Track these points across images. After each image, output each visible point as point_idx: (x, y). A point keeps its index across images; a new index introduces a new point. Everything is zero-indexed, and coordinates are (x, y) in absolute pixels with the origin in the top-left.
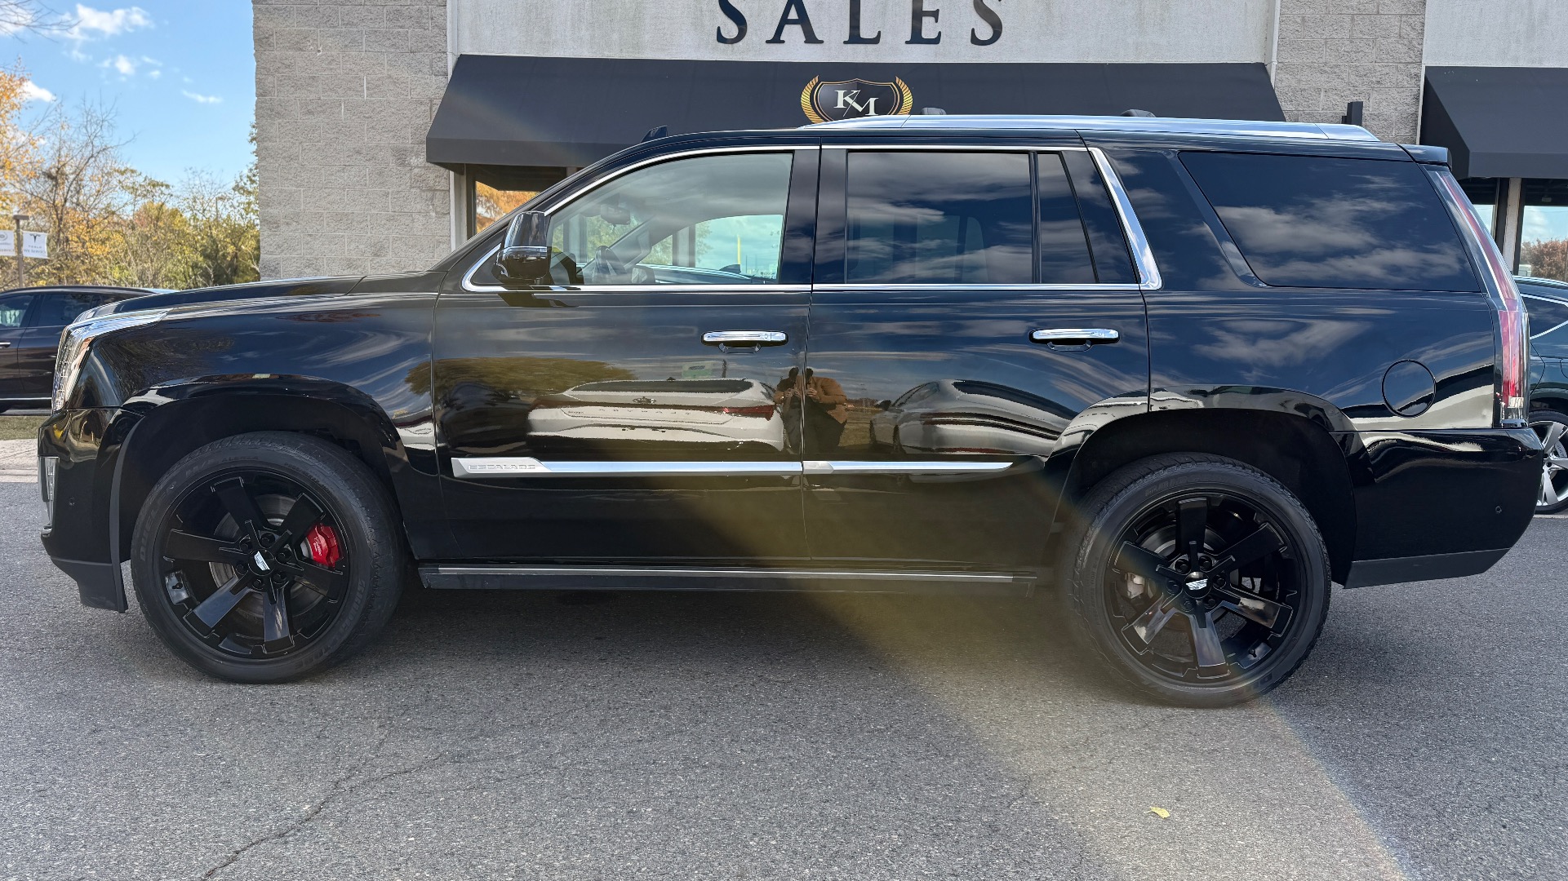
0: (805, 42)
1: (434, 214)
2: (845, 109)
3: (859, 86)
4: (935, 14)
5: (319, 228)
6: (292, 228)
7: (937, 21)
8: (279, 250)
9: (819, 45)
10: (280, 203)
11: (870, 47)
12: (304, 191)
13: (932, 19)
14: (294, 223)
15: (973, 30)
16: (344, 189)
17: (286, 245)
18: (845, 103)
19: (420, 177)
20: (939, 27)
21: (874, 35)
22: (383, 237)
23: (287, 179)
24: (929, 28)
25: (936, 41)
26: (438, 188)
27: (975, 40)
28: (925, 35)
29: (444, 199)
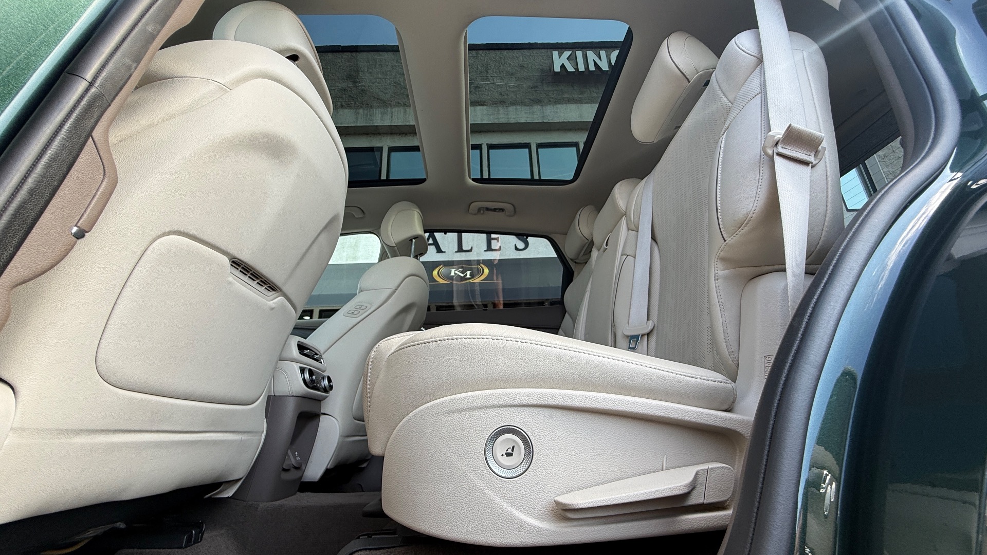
0: (437, 252)
2: (453, 276)
3: (462, 267)
4: (497, 239)
7: (498, 241)
9: (443, 254)
11: (467, 253)
13: (496, 241)
15: (515, 245)
18: (455, 273)
20: (499, 244)
21: (469, 248)
24: (495, 245)
25: (499, 249)
27: (517, 249)
28: (493, 247)
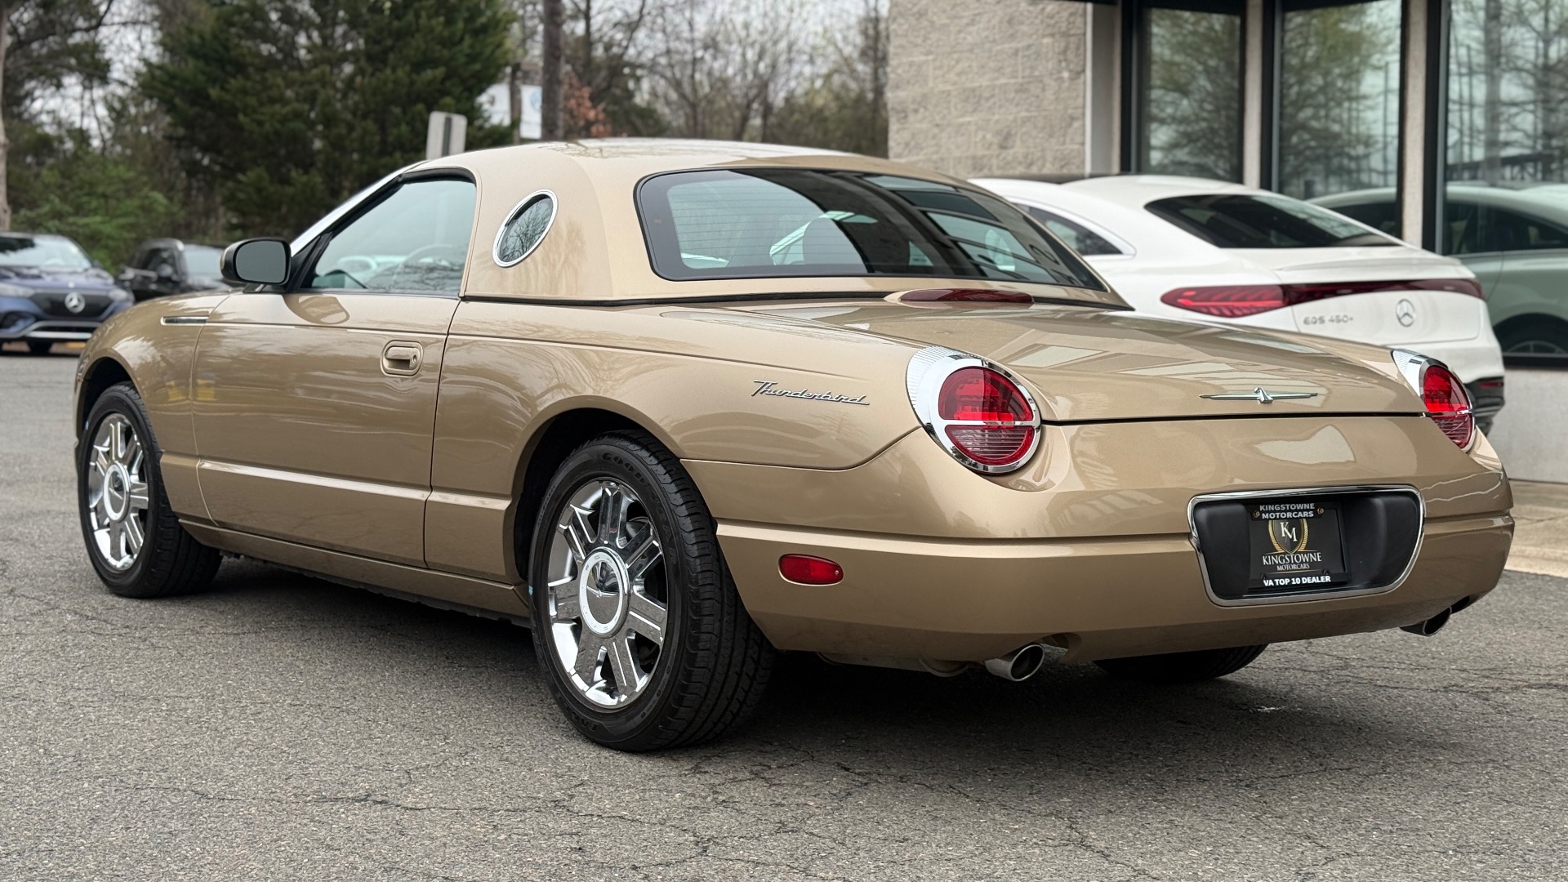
1: (1066, 75)
5: (945, 112)
6: (919, 116)
8: (906, 152)
10: (908, 82)
12: (934, 60)
14: (922, 110)
16: (971, 51)
17: (913, 143)
19: (1052, 17)
22: (1011, 118)
23: (916, 46)
26: (1072, 32)
29: (1078, 48)
